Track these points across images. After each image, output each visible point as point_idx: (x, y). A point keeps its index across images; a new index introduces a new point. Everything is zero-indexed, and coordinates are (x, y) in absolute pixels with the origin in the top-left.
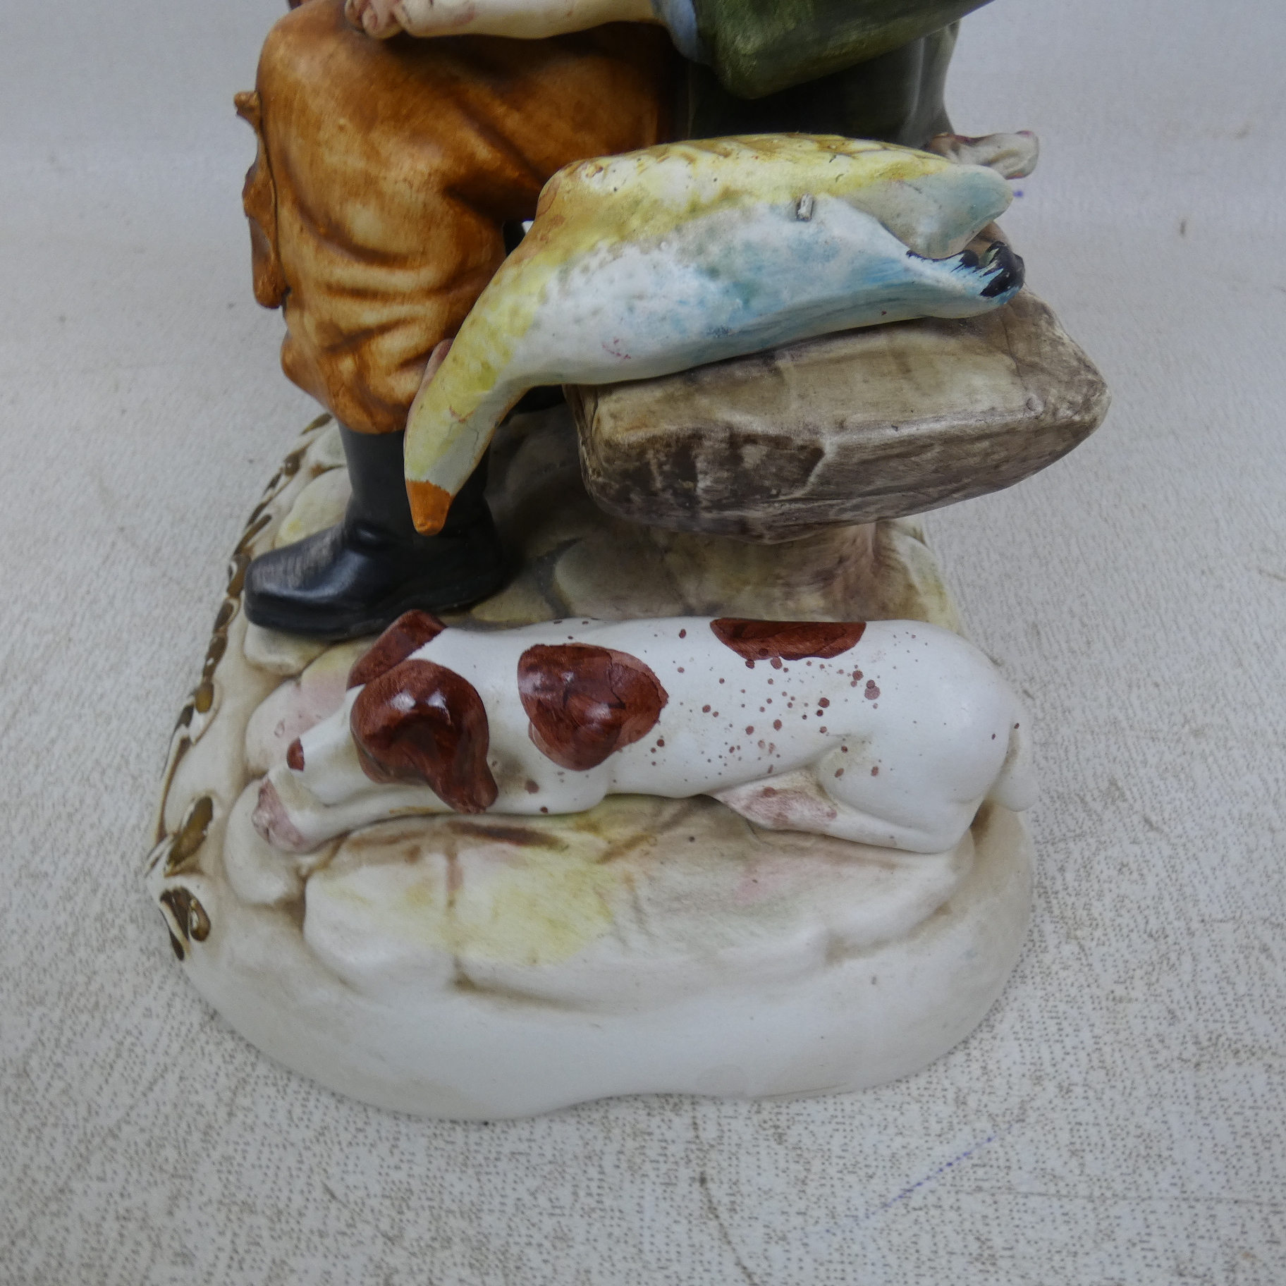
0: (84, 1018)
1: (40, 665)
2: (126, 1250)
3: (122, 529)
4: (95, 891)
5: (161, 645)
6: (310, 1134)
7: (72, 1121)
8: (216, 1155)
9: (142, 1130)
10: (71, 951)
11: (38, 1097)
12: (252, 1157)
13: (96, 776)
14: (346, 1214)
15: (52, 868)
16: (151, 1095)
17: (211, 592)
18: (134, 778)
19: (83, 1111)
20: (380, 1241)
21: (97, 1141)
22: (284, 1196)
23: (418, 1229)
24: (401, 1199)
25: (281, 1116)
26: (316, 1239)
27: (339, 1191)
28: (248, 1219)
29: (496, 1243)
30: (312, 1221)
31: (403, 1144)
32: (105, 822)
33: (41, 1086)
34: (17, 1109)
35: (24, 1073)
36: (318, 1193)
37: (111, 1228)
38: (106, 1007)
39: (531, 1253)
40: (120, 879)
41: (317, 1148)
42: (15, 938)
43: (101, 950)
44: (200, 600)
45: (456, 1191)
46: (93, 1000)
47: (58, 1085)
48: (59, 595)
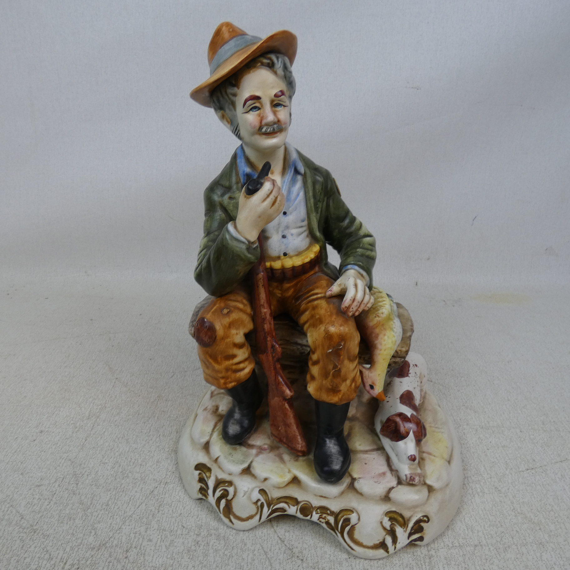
0: (121, 493)
1: (98, 414)
2: (136, 539)
3: (117, 378)
4: (120, 466)
5: (130, 408)
6: (178, 515)
7: (121, 514)
8: (156, 520)
9: (138, 516)
10: (115, 480)
11: (112, 510)
12: (164, 520)
13: (117, 440)
14: (187, 530)
15: (108, 461)
16: (139, 508)
17: (142, 394)
18: (127, 440)
19: (123, 512)
20: (195, 536)
21: (127, 518)
22: (173, 527)
23: (204, 533)
24: (200, 527)
25: (171, 511)
26: (180, 536)
27: (185, 526)
28: (165, 533)
29: (222, 535)
30: (179, 532)
31: (200, 516)
32: (121, 450)
33: (112, 507)
34: (107, 512)
35: (108, 505)
36: (180, 527)
37: (132, 535)
38: (126, 491)
39: (231, 537)
40: (126, 463)
41: (179, 518)
42: (101, 477)
43: (123, 479)
44: (139, 396)
45: (213, 525)
46: (122, 490)
47: (116, 507)
48: (101, 396)
